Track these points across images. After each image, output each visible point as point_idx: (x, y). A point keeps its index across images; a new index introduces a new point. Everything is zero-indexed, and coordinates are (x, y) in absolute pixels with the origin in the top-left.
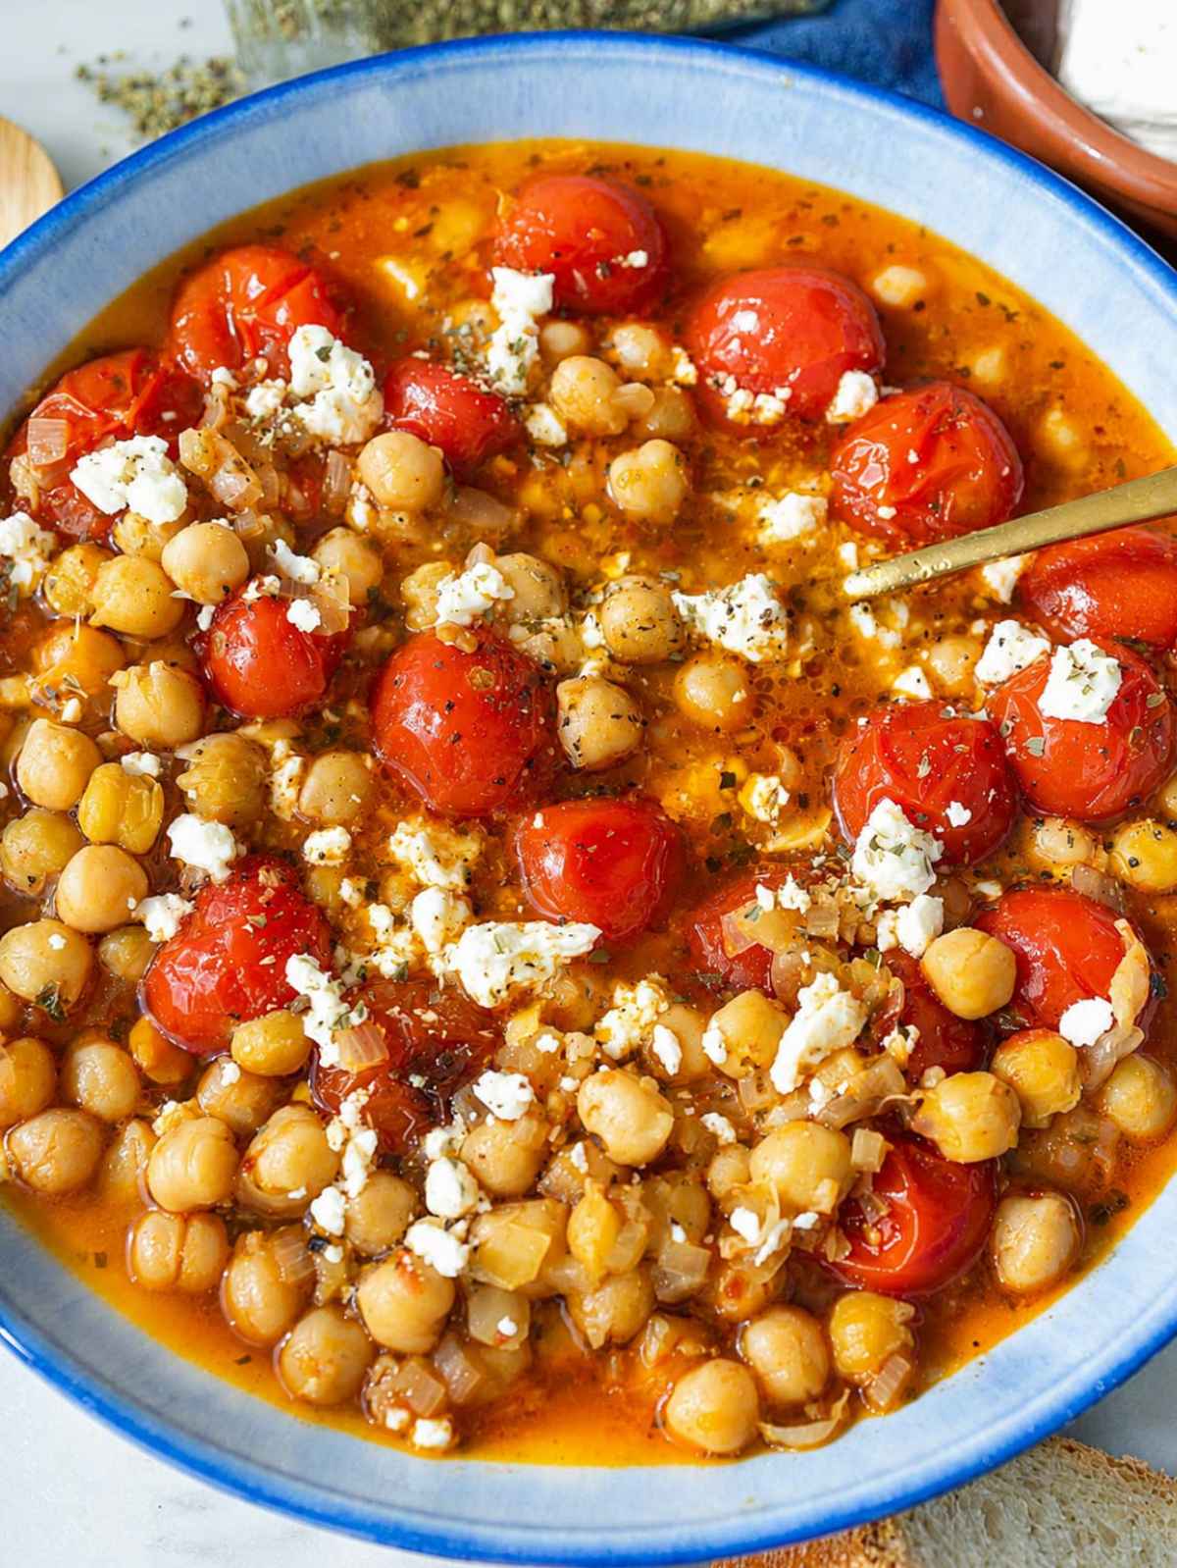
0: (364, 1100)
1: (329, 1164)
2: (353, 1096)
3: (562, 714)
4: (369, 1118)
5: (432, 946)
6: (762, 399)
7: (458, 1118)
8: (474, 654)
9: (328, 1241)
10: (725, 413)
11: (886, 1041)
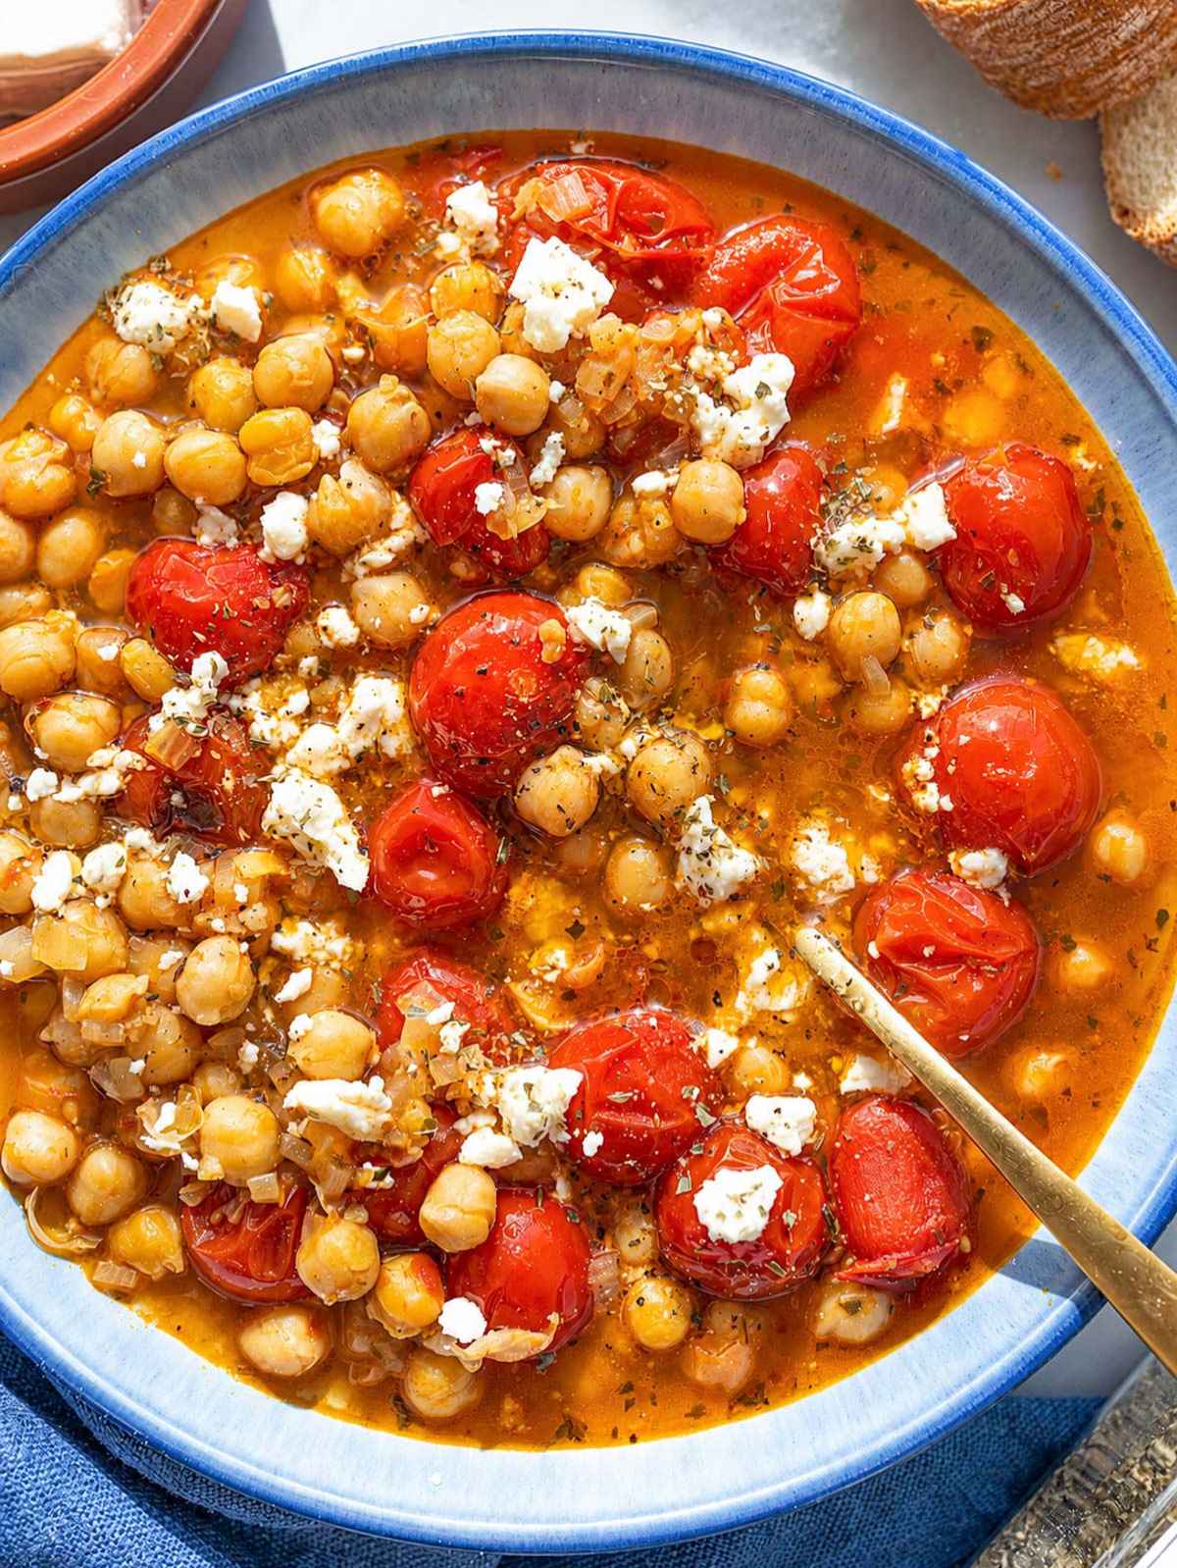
0: (139, 767)
1: (75, 766)
2: (139, 757)
3: (541, 764)
4: (129, 777)
5: (291, 756)
6: (933, 787)
7: (162, 847)
8: (545, 665)
9: (23, 794)
10: (905, 761)
11: (367, 1165)
